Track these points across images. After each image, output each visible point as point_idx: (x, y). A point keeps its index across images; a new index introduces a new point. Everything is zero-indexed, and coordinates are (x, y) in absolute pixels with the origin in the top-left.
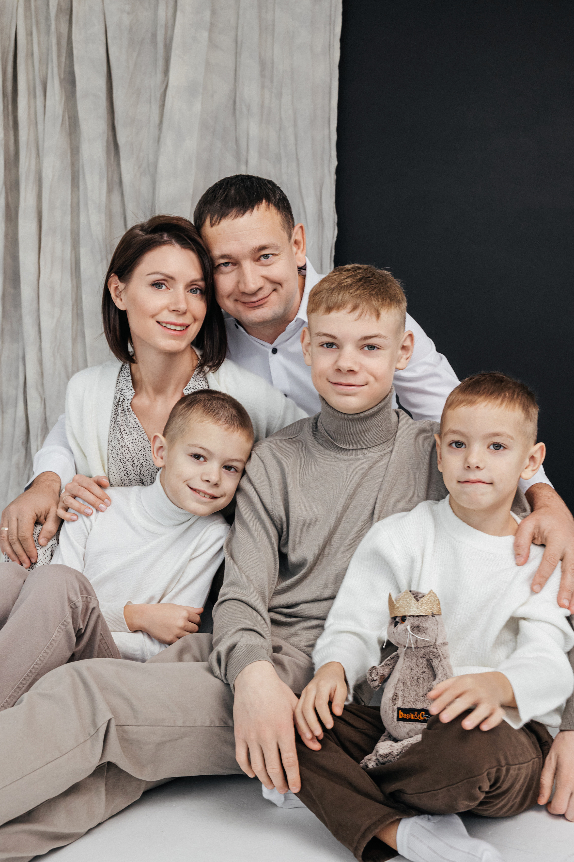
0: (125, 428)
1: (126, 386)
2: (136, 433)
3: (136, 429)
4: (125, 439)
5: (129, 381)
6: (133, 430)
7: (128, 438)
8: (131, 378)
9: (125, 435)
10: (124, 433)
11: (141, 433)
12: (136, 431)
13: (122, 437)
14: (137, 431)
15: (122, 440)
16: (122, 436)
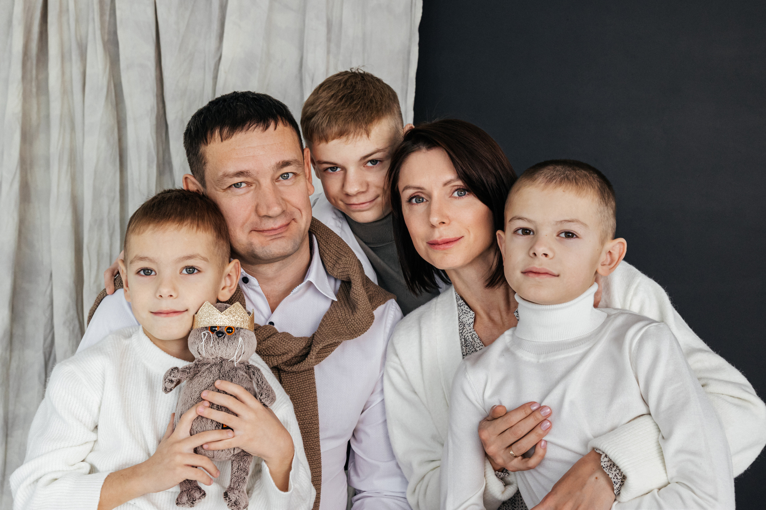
5: (462, 305)
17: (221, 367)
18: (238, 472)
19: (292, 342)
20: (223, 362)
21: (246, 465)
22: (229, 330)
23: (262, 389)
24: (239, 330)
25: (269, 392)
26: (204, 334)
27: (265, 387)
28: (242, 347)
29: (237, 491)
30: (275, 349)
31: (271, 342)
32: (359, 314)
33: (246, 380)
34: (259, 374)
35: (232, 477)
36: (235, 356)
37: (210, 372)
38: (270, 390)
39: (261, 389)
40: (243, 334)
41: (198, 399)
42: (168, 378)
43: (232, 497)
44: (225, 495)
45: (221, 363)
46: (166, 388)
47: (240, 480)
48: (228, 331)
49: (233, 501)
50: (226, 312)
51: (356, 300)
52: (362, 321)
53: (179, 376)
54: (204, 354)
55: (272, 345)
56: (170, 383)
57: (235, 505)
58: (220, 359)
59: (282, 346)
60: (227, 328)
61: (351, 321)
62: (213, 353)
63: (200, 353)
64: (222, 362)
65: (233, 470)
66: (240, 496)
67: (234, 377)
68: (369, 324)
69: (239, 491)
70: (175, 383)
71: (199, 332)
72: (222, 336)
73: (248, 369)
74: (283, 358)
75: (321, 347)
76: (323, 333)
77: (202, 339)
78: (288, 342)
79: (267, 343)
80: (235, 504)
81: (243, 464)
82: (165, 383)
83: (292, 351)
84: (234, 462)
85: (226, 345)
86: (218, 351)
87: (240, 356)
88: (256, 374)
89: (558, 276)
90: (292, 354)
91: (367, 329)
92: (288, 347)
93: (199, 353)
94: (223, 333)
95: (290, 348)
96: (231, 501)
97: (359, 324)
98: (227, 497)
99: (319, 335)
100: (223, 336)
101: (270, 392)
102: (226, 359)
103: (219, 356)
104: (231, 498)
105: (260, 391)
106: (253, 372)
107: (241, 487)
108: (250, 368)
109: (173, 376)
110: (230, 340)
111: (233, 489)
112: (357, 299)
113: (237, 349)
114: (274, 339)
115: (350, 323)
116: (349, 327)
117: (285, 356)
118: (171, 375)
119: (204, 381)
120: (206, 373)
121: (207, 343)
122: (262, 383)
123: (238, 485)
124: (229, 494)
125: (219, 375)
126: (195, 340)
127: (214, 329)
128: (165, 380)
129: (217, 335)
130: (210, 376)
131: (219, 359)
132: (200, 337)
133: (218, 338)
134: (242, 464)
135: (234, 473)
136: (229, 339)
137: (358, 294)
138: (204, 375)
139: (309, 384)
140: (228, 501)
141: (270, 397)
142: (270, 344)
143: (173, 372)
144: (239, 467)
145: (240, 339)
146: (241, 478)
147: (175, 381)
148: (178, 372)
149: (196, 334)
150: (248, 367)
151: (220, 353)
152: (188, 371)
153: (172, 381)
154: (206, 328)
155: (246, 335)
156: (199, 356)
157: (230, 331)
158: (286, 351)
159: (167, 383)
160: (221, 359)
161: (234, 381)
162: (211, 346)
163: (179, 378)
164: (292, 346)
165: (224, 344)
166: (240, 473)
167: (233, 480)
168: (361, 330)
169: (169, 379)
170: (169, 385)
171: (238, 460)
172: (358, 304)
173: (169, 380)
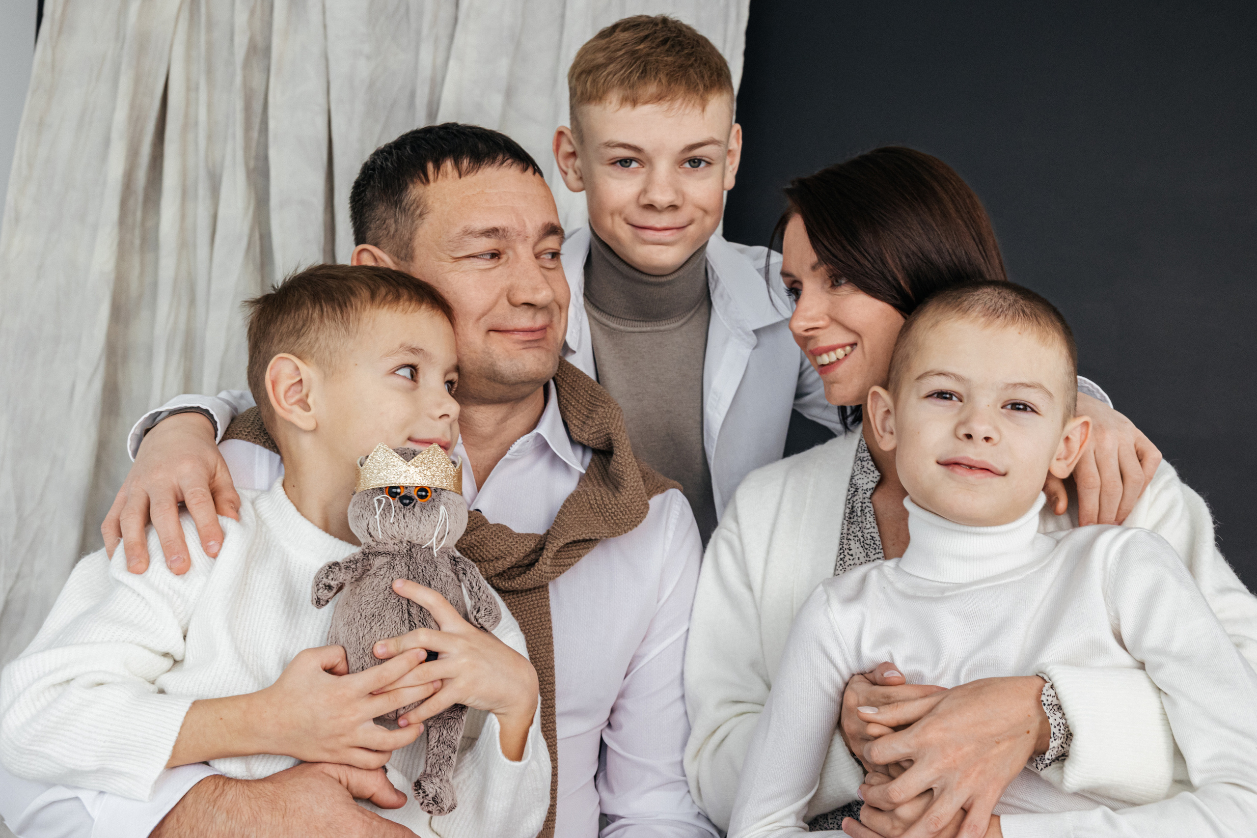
0: (850, 546)
1: (860, 467)
2: (864, 554)
3: (867, 546)
4: (847, 564)
5: (865, 459)
6: (862, 547)
7: (852, 564)
8: (868, 454)
9: (848, 557)
10: (848, 553)
11: (877, 556)
12: (866, 551)
13: (841, 559)
14: (868, 551)
15: (841, 564)
16: (842, 556)
17: (410, 558)
18: (438, 747)
19: (514, 539)
20: (413, 550)
21: (451, 735)
22: (422, 492)
23: (479, 599)
24: (438, 492)
25: (491, 606)
26: (379, 501)
27: (484, 597)
28: (445, 522)
29: (438, 780)
30: (484, 550)
31: (477, 538)
32: (625, 496)
33: (452, 584)
34: (474, 574)
35: (429, 757)
36: (434, 539)
37: (392, 567)
38: (493, 603)
39: (477, 600)
40: (446, 499)
41: (373, 616)
42: (323, 582)
43: (428, 789)
44: (416, 786)
45: (409, 552)
46: (318, 598)
47: (441, 761)
48: (420, 493)
49: (431, 796)
50: (415, 461)
51: (621, 474)
52: (630, 508)
53: (341, 578)
54: (379, 536)
55: (478, 542)
56: (326, 591)
57: (433, 803)
58: (407, 544)
59: (496, 546)
60: (418, 489)
61: (613, 507)
62: (396, 533)
63: (372, 534)
64: (410, 550)
65: (429, 744)
66: (442, 787)
67: (433, 579)
68: (642, 515)
69: (441, 780)
70: (335, 590)
71: (370, 497)
72: (410, 503)
73: (455, 565)
74: (496, 565)
75: (561, 544)
76: (564, 524)
77: (375, 509)
78: (507, 539)
79: (469, 539)
80: (433, 800)
81: (448, 732)
82: (318, 590)
83: (512, 555)
84: (432, 729)
85: (419, 519)
86: (403, 530)
87: (442, 539)
88: (469, 574)
89: (1004, 475)
90: (511, 559)
91: (638, 523)
92: (505, 547)
93: (370, 534)
94: (411, 499)
95: (509, 549)
96: (427, 795)
97: (624, 513)
98: (420, 788)
99: (558, 527)
100: (412, 504)
101: (493, 605)
102: (417, 544)
103: (405, 539)
104: (426, 790)
105: (475, 603)
106: (463, 569)
107: (443, 772)
108: (458, 562)
109: (332, 579)
110: (424, 511)
111: (430, 775)
112: (622, 472)
113: (436, 525)
114: (482, 532)
115: (610, 511)
116: (607, 519)
117: (500, 563)
118: (328, 576)
119: (381, 583)
120: (385, 569)
121: (384, 516)
122: (479, 589)
123: (438, 769)
124: (423, 784)
125: (408, 575)
126: (363, 512)
127: (394, 490)
128: (318, 585)
129: (402, 503)
130: (392, 574)
131: (405, 545)
132: (371, 506)
133: (404, 508)
134: (445, 732)
135: (432, 749)
136: (423, 508)
137: (623, 464)
138: (382, 572)
139: (540, 614)
140: (421, 796)
141: (493, 614)
142: (476, 540)
143: (332, 571)
144: (441, 738)
145: (442, 508)
146: (444, 757)
147: (335, 586)
148: (340, 570)
149: (365, 501)
150: (454, 560)
151: (407, 533)
152: (354, 566)
153: (329, 587)
154: (381, 489)
155: (451, 502)
156: (370, 540)
157: (424, 493)
158: (503, 555)
159: (321, 590)
160: (409, 544)
161: (433, 586)
162: (391, 522)
163: (341, 581)
164: (512, 547)
165: (414, 517)
166: (443, 749)
167: (429, 762)
168: (628, 523)
169: (324, 585)
170: (325, 594)
171: (438, 726)
172: (624, 480)
173: (326, 586)
